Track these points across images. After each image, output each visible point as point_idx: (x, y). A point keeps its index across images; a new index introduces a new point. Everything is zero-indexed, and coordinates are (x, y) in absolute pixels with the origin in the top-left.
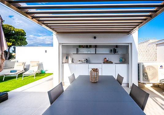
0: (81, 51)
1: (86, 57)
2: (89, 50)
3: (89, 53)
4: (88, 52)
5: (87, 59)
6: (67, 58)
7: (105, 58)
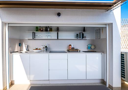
0: (38, 35)
1: (46, 43)
2: (49, 34)
3: (49, 38)
4: (47, 38)
5: (46, 47)
6: (20, 45)
7: (70, 45)
